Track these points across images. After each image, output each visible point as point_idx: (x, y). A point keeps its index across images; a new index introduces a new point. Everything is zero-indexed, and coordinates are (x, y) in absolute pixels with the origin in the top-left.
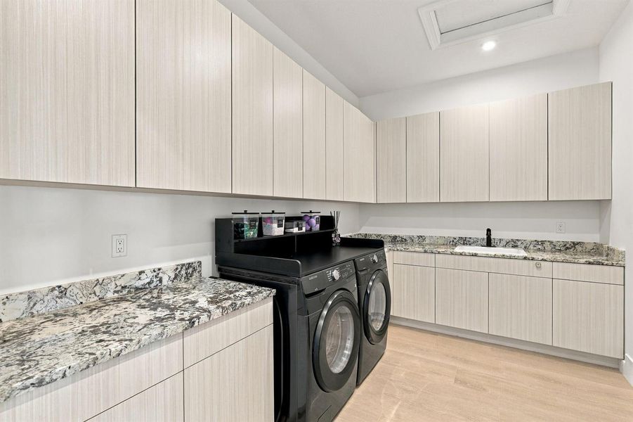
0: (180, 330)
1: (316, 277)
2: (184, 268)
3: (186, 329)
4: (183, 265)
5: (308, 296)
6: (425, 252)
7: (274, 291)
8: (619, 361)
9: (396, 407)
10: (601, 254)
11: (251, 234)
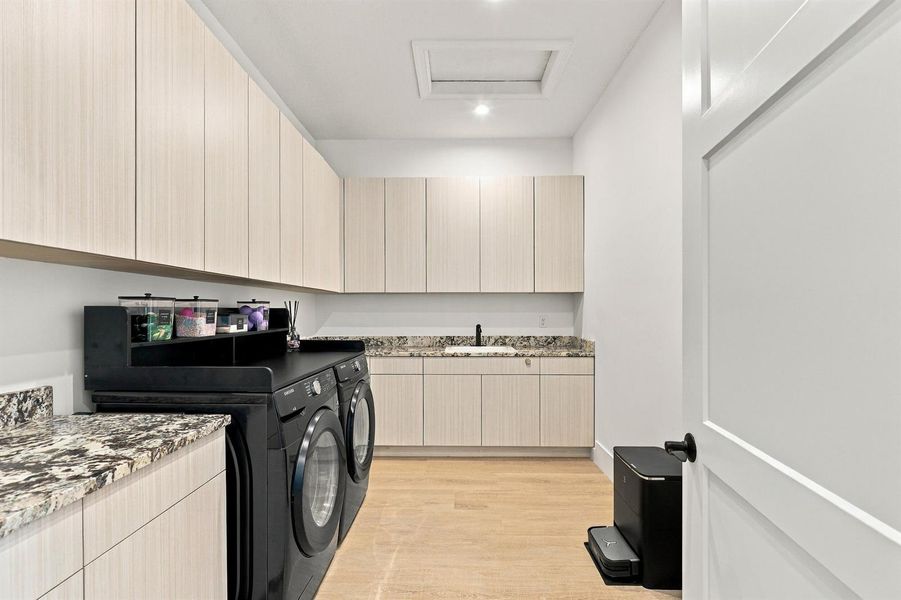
0: (80, 494)
1: (292, 391)
2: (15, 401)
3: (91, 491)
4: (12, 396)
5: (285, 419)
6: (412, 356)
7: (229, 417)
8: (589, 449)
9: (394, 555)
10: (576, 347)
11: (160, 333)
